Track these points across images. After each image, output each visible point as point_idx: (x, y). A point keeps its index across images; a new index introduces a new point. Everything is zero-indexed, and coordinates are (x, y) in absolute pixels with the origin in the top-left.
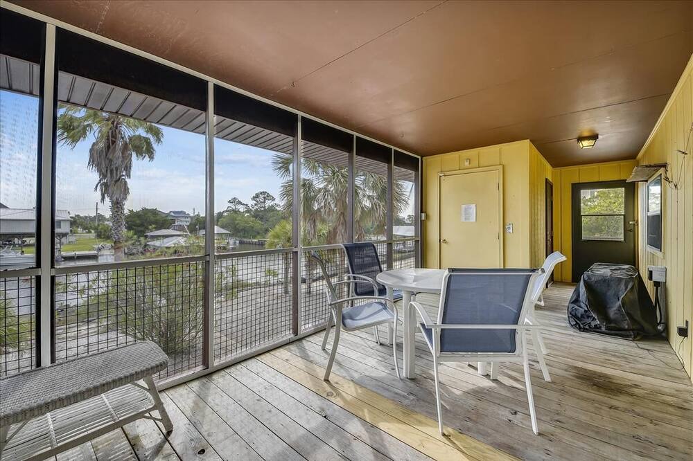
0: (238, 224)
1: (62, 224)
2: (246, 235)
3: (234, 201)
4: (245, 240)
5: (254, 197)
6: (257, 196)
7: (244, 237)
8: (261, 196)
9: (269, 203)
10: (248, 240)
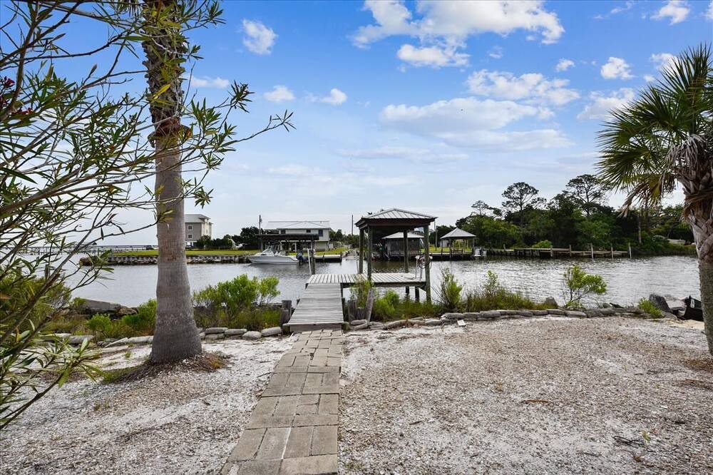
0: (484, 230)
1: (324, 232)
2: (495, 244)
3: (478, 204)
4: (495, 250)
5: (505, 193)
6: (510, 189)
7: (494, 247)
8: (516, 190)
9: (528, 199)
10: (499, 250)
